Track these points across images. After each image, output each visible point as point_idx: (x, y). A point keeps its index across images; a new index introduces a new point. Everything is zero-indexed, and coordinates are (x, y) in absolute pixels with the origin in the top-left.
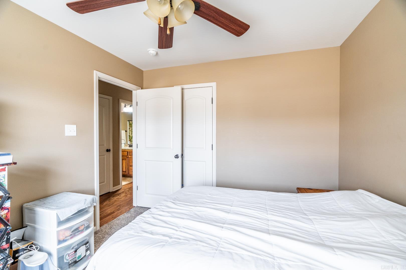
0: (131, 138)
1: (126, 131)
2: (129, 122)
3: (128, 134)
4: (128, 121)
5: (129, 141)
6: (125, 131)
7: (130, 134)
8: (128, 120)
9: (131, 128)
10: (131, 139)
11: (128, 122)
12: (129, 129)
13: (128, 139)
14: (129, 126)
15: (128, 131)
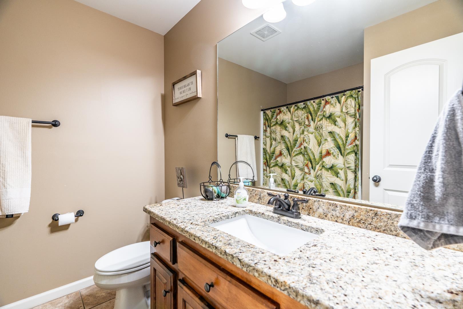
0: (268, 157)
1: (256, 138)
2: (264, 113)
3: (262, 146)
4: (262, 110)
5: (265, 164)
6: (253, 137)
7: (265, 145)
8: (262, 108)
9: (268, 129)
10: (268, 160)
11: (262, 112)
12: (265, 131)
13: (262, 161)
14: (265, 124)
15: (262, 136)
